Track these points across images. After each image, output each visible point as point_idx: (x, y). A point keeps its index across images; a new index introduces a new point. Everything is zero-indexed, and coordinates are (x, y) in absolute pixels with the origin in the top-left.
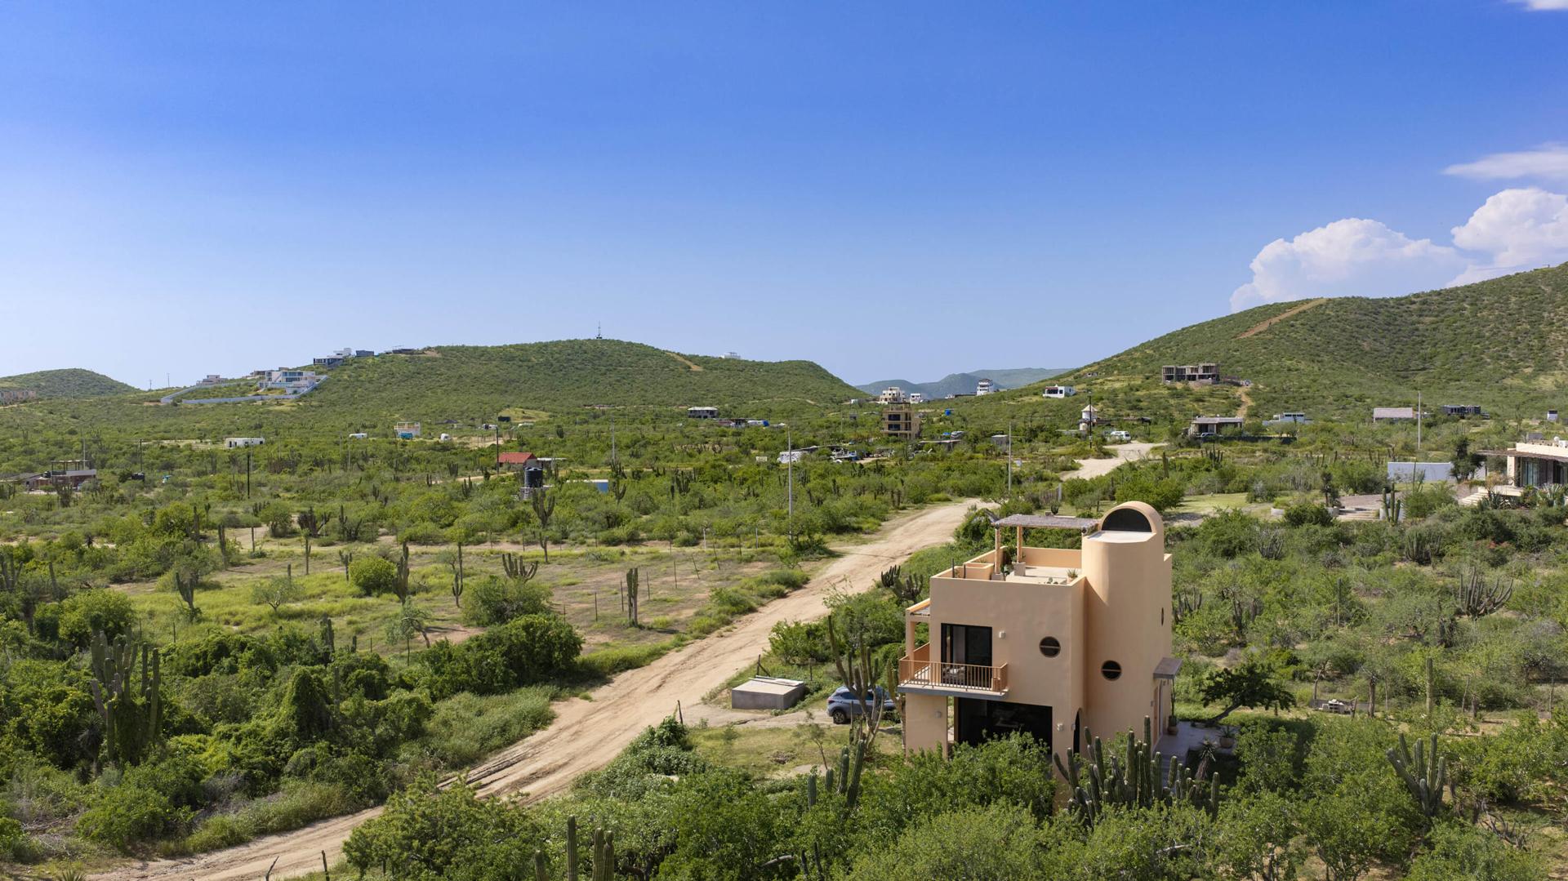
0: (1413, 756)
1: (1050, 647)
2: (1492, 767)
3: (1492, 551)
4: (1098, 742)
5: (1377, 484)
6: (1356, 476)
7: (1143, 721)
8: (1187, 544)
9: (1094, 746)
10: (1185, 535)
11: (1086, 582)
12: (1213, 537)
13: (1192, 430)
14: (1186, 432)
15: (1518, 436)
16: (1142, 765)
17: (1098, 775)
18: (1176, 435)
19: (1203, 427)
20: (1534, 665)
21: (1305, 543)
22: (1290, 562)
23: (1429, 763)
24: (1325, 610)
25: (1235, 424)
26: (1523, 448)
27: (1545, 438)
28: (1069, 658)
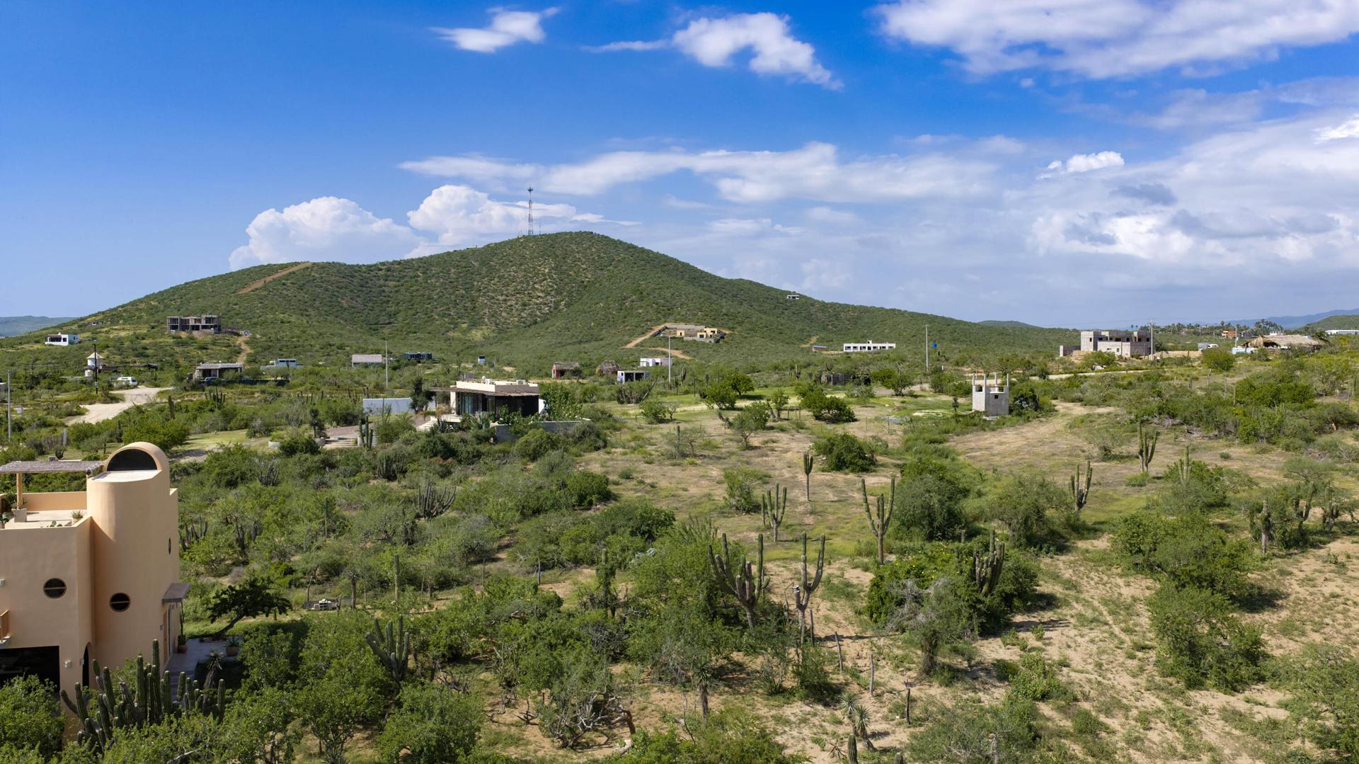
0: (385, 636)
1: (55, 588)
2: (443, 634)
3: (441, 465)
4: (107, 672)
5: (355, 417)
6: (338, 411)
7: (152, 644)
8: (194, 478)
9: (103, 676)
10: (191, 470)
11: (92, 523)
12: (217, 470)
13: (197, 375)
14: (191, 377)
15: (459, 375)
16: (151, 687)
17: (107, 703)
18: (181, 379)
19: (206, 372)
20: (471, 550)
21: (298, 470)
22: (285, 487)
23: (397, 639)
24: (315, 525)
25: (236, 369)
26: (462, 385)
27: (476, 378)
28: (76, 595)
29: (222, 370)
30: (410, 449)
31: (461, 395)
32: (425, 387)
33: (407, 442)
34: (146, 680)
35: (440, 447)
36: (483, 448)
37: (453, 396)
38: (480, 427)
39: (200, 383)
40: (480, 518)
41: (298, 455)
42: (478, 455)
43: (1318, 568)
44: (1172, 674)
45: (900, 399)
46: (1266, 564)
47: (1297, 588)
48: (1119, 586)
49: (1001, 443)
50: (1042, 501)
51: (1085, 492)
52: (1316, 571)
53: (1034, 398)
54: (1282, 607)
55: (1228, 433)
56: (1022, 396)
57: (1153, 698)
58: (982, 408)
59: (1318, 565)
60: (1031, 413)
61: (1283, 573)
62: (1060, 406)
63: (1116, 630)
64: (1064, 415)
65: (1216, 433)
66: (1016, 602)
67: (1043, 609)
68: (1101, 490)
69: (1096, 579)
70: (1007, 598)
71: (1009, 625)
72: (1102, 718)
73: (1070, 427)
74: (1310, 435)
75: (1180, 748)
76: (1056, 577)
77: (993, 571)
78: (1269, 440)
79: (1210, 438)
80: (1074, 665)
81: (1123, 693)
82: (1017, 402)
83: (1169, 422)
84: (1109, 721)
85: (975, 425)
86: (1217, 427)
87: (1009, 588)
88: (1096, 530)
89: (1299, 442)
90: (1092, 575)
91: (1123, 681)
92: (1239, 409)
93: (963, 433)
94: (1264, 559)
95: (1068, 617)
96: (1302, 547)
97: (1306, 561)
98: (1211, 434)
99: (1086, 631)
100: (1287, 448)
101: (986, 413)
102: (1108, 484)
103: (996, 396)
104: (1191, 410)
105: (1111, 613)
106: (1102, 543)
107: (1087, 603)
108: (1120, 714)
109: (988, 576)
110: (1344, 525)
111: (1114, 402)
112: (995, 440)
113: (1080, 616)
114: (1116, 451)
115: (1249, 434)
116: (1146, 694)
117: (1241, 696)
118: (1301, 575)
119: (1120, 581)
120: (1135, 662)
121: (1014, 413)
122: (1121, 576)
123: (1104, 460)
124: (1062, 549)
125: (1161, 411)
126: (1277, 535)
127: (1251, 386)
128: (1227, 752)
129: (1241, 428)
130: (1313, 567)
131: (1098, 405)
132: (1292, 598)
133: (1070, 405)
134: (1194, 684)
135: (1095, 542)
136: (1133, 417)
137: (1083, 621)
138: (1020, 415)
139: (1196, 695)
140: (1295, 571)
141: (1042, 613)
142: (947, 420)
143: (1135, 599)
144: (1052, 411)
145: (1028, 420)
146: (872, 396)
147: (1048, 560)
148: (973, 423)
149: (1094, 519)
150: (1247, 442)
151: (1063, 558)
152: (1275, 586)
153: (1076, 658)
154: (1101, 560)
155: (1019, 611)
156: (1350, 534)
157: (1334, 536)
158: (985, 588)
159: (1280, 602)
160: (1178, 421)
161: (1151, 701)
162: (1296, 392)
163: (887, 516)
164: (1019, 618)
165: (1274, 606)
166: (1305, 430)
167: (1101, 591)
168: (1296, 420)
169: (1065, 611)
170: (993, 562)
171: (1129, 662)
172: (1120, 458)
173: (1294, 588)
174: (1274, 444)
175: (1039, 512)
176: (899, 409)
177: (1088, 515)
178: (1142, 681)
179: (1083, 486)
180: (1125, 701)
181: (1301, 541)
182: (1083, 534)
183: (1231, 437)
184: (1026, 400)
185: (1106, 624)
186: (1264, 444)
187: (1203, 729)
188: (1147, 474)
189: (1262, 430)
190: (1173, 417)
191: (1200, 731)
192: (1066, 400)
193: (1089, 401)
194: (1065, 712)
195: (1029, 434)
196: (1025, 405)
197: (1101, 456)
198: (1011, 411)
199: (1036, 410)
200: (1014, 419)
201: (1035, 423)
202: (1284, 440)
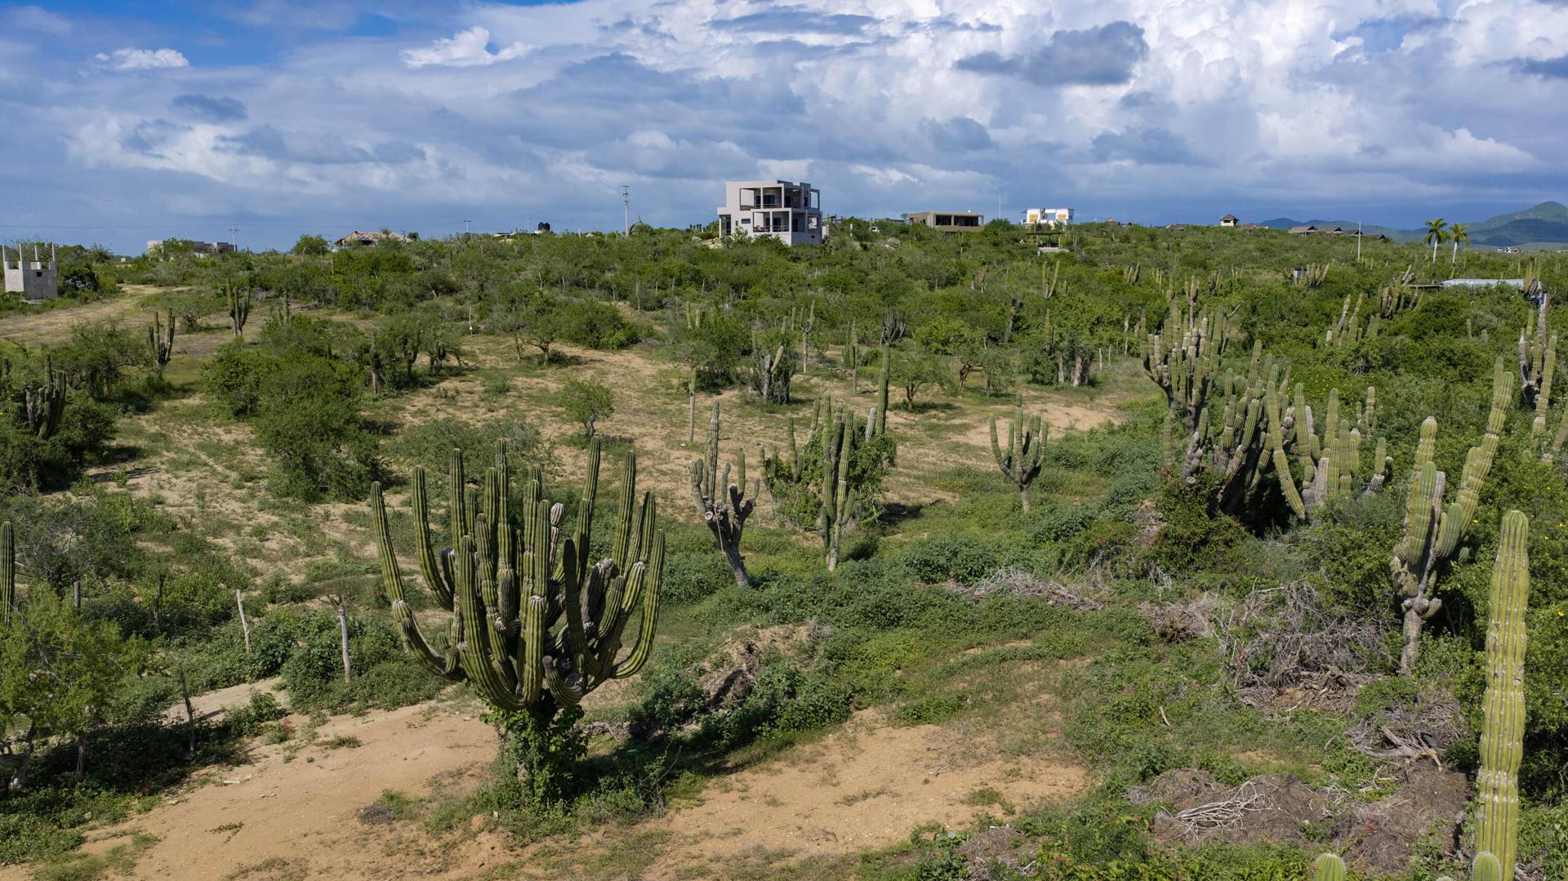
43: (429, 402)
44: (288, 495)
46: (378, 404)
47: (409, 417)
48: (218, 434)
49: (51, 324)
50: (113, 352)
51: (167, 344)
52: (427, 405)
53: (92, 276)
54: (397, 434)
55: (329, 302)
56: (75, 273)
57: (267, 517)
58: (20, 288)
59: (430, 400)
60: (89, 293)
61: (396, 409)
62: (127, 288)
63: (220, 469)
64: (132, 296)
65: (316, 302)
66: (88, 456)
67: (124, 460)
68: (186, 358)
69: (190, 431)
70: (76, 450)
71: (77, 477)
72: (210, 539)
73: (143, 306)
74: (412, 299)
76: (139, 433)
77: (51, 407)
78: (371, 307)
79: (310, 308)
80: (170, 501)
81: (234, 516)
82: (70, 281)
83: (262, 295)
84: (220, 541)
85: (11, 308)
86: (316, 296)
87: (77, 435)
88: (185, 391)
89: (400, 305)
91: (232, 508)
92: (339, 278)
94: (376, 400)
95: (159, 465)
96: (413, 387)
97: (417, 399)
98: (310, 304)
99: (179, 473)
100: (390, 312)
101: (25, 294)
102: (195, 352)
103: (39, 274)
104: (286, 279)
105: (210, 455)
106: (194, 401)
107: (179, 450)
108: (232, 534)
109: (46, 413)
110: (450, 369)
111: (195, 280)
112: (42, 321)
113: (173, 462)
114: (201, 321)
116: (260, 514)
117: (364, 503)
118: (414, 409)
119: (220, 431)
120: (244, 491)
121: (66, 295)
122: (219, 426)
123: (188, 332)
124: (143, 408)
125: (252, 282)
126: (387, 378)
127: (350, 257)
128: (353, 543)
129: (341, 297)
130: (424, 403)
131: (176, 284)
132: (407, 426)
133: (142, 287)
134: (313, 498)
135: (185, 401)
136: (219, 291)
137: (176, 466)
138: (74, 296)
139: (319, 509)
140: (408, 407)
141: (122, 465)
143: (237, 443)
144: (115, 293)
145: (85, 301)
147: (126, 420)
148: (8, 305)
149: (181, 382)
150: (349, 309)
151: (147, 417)
152: (389, 419)
153: (171, 496)
154: (194, 415)
155: (92, 464)
156: (457, 375)
157: (443, 378)
158: (42, 430)
159: (395, 431)
160: (272, 293)
161: (265, 518)
162: (396, 263)
164: (92, 471)
165: (389, 434)
166: (407, 295)
167: (197, 439)
168: (396, 284)
169: (154, 460)
170: (50, 394)
171: (238, 492)
172: (208, 329)
173: (409, 419)
174: (377, 310)
175: (109, 363)
177: (174, 376)
178: (255, 504)
179: (165, 339)
180: (235, 522)
181: (410, 382)
182: (168, 394)
183: (332, 306)
184: (81, 278)
185: (206, 465)
186: (367, 310)
187: (326, 531)
188: (241, 339)
189: (364, 296)
190: (267, 289)
191: (323, 534)
192: (134, 283)
193: (165, 280)
194: (163, 541)
195: (89, 315)
196: (80, 285)
197: (185, 328)
198: (61, 292)
199: (95, 290)
200: (68, 301)
201: (95, 304)
202: (386, 305)
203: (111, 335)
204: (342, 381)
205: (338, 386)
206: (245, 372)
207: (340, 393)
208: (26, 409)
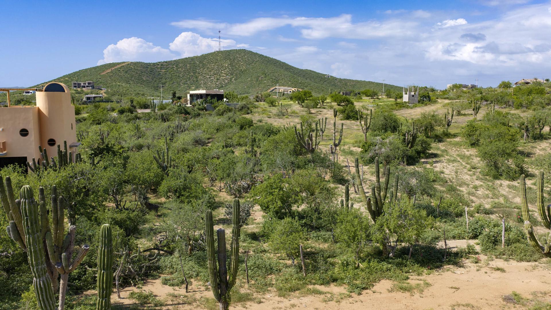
0: (161, 157)
1: (24, 133)
3: (184, 117)
4: (45, 150)
9: (43, 153)
11: (39, 110)
14: (82, 100)
17: (46, 164)
19: (88, 98)
20: (197, 142)
21: (125, 118)
22: (120, 124)
25: (100, 97)
26: (192, 92)
28: (33, 136)
29: (94, 97)
30: (171, 112)
31: (191, 96)
32: (177, 95)
33: (170, 110)
34: (62, 154)
35: (183, 111)
36: (201, 112)
37: (188, 96)
38: (200, 105)
39: (86, 102)
40: (200, 131)
41: (125, 114)
42: (199, 115)
43: (547, 146)
44: (487, 175)
45: (373, 100)
46: (525, 145)
47: (538, 151)
48: (464, 152)
49: (415, 112)
50: (433, 122)
51: (450, 120)
52: (546, 147)
53: (429, 97)
54: (532, 157)
55: (510, 106)
56: (424, 96)
57: (479, 182)
58: (407, 100)
59: (548, 145)
60: (427, 102)
61: (533, 147)
62: (439, 100)
63: (464, 163)
64: (441, 103)
65: (505, 106)
66: (422, 155)
67: (433, 158)
68: (456, 125)
69: (455, 150)
70: (418, 153)
71: (418, 162)
72: (458, 187)
73: (444, 106)
74: (544, 105)
75: (490, 196)
76: (438, 149)
77: (413, 138)
78: (526, 108)
79: (502, 108)
80: (446, 173)
81: (467, 181)
82: (422, 98)
83: (485, 103)
84: (461, 189)
85: (404, 107)
86: (505, 103)
87: (419, 148)
88: (455, 136)
89: (539, 107)
90: (453, 148)
91: (466, 178)
92: (515, 97)
93: (399, 110)
94: (525, 143)
95: (443, 160)
96: (541, 139)
97: (542, 144)
98: (503, 107)
99: (450, 164)
100: (534, 110)
101: (408, 102)
102: (459, 123)
103: (413, 96)
104: (494, 97)
105: (461, 158)
106: (457, 139)
107: (451, 156)
108: (466, 187)
109: (411, 140)
111: (462, 98)
112: (413, 111)
113: (448, 160)
114: (463, 112)
115: (518, 106)
116: (476, 181)
117: (516, 182)
118: (541, 148)
119: (465, 150)
120: (471, 172)
122: (465, 149)
123: (458, 116)
124: (440, 141)
125: (482, 99)
126: (530, 135)
127: (520, 89)
128: (510, 196)
129: (515, 104)
130: (545, 146)
131: (455, 99)
132: (537, 154)
133: (444, 100)
134: (496, 177)
135: (454, 139)
136: (470, 102)
137: (449, 161)
138: (423, 103)
139: (498, 182)
140: (538, 147)
141: (432, 159)
142: (392, 105)
143: (471, 155)
144: (435, 102)
145: (426, 105)
146: (361, 99)
147: (435, 144)
148: (403, 106)
149: (454, 133)
150: (518, 109)
151: (441, 144)
152: (529, 151)
153: (447, 171)
154: (457, 144)
155: (423, 158)
158: (409, 145)
159: (532, 156)
160: (489, 102)
161: (478, 183)
162: (539, 91)
163: (368, 125)
164: (423, 160)
165: (529, 157)
166: (542, 103)
167: (457, 153)
168: (538, 99)
169: (442, 158)
170: (413, 134)
171: (469, 172)
172: (465, 115)
174: (529, 109)
175: (431, 125)
176: (372, 102)
177: (452, 131)
178: (475, 177)
179: (450, 118)
180: (467, 183)
181: (540, 137)
182: (449, 136)
183: (511, 107)
184: (425, 97)
185: (459, 162)
186: (525, 109)
187: (500, 190)
188: (476, 119)
189: (524, 103)
190: (487, 101)
191: (499, 191)
192: (442, 99)
193: (451, 98)
194: (442, 186)
195: (426, 109)
196: (425, 99)
197: (457, 114)
198: (419, 102)
199: (429, 101)
200: (420, 105)
201: (429, 106)
202: (533, 107)
203: (433, 116)
204: (512, 136)
205: (510, 137)
206: (476, 130)
207: (511, 140)
208: (405, 139)
